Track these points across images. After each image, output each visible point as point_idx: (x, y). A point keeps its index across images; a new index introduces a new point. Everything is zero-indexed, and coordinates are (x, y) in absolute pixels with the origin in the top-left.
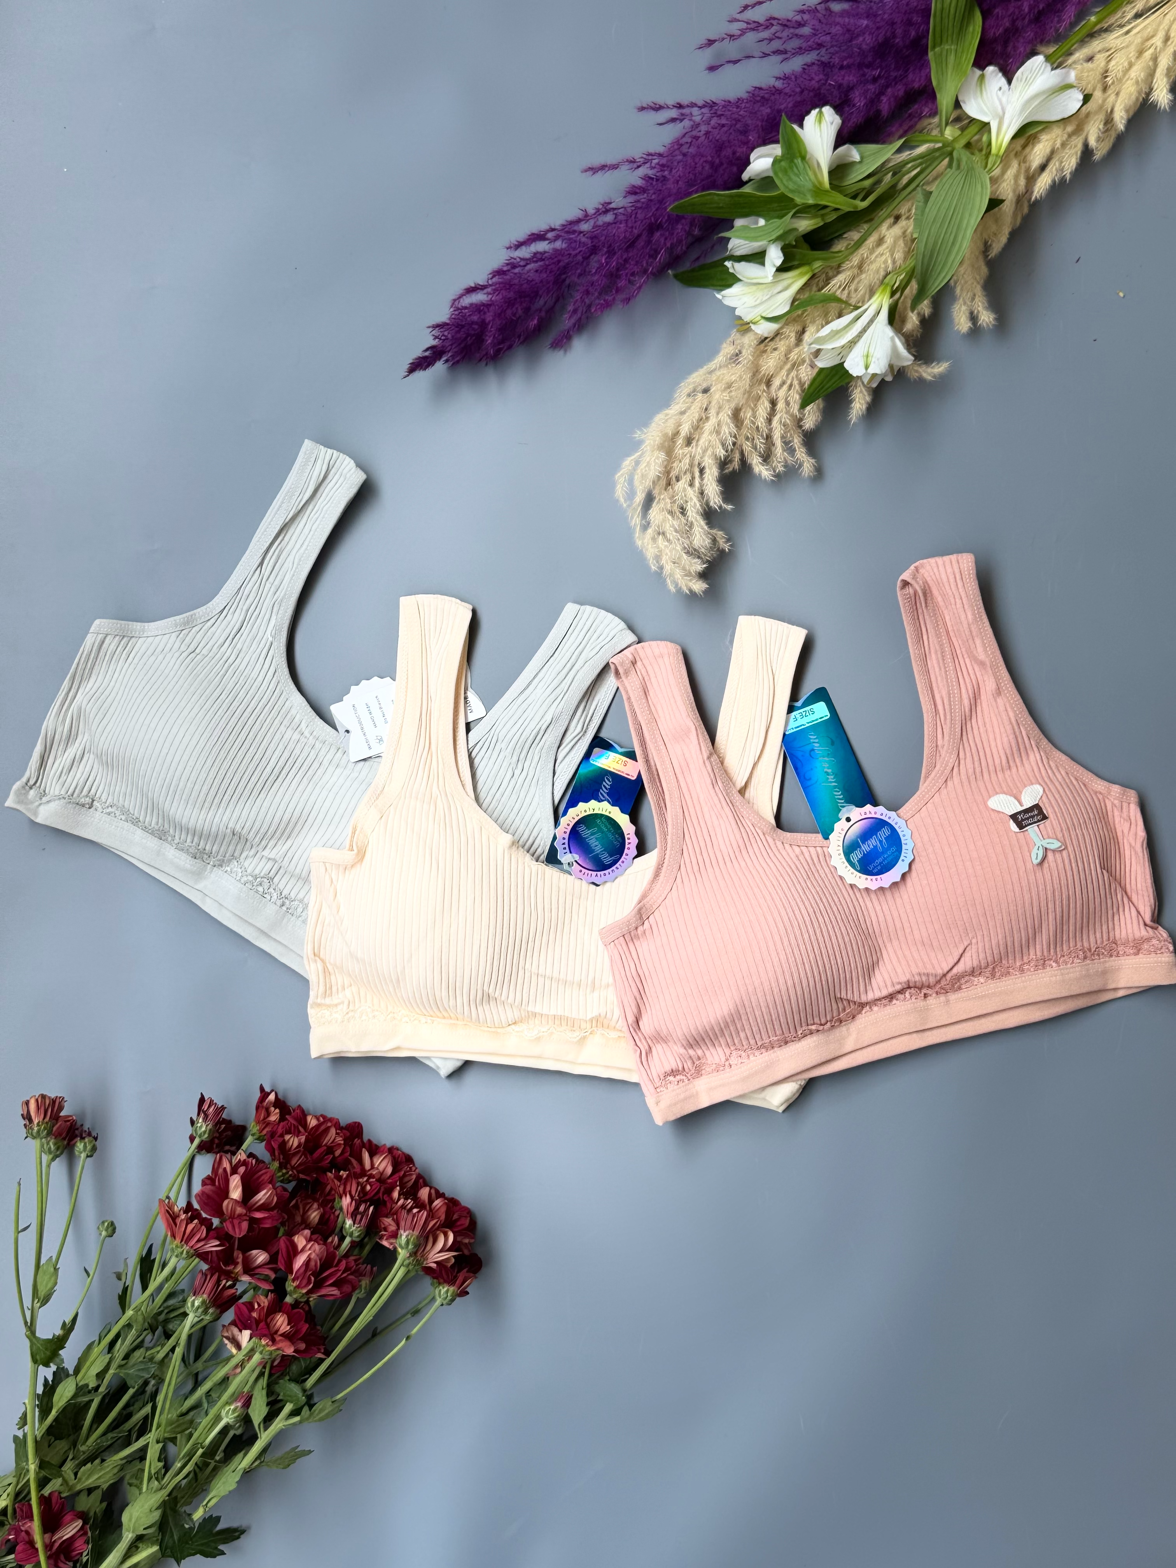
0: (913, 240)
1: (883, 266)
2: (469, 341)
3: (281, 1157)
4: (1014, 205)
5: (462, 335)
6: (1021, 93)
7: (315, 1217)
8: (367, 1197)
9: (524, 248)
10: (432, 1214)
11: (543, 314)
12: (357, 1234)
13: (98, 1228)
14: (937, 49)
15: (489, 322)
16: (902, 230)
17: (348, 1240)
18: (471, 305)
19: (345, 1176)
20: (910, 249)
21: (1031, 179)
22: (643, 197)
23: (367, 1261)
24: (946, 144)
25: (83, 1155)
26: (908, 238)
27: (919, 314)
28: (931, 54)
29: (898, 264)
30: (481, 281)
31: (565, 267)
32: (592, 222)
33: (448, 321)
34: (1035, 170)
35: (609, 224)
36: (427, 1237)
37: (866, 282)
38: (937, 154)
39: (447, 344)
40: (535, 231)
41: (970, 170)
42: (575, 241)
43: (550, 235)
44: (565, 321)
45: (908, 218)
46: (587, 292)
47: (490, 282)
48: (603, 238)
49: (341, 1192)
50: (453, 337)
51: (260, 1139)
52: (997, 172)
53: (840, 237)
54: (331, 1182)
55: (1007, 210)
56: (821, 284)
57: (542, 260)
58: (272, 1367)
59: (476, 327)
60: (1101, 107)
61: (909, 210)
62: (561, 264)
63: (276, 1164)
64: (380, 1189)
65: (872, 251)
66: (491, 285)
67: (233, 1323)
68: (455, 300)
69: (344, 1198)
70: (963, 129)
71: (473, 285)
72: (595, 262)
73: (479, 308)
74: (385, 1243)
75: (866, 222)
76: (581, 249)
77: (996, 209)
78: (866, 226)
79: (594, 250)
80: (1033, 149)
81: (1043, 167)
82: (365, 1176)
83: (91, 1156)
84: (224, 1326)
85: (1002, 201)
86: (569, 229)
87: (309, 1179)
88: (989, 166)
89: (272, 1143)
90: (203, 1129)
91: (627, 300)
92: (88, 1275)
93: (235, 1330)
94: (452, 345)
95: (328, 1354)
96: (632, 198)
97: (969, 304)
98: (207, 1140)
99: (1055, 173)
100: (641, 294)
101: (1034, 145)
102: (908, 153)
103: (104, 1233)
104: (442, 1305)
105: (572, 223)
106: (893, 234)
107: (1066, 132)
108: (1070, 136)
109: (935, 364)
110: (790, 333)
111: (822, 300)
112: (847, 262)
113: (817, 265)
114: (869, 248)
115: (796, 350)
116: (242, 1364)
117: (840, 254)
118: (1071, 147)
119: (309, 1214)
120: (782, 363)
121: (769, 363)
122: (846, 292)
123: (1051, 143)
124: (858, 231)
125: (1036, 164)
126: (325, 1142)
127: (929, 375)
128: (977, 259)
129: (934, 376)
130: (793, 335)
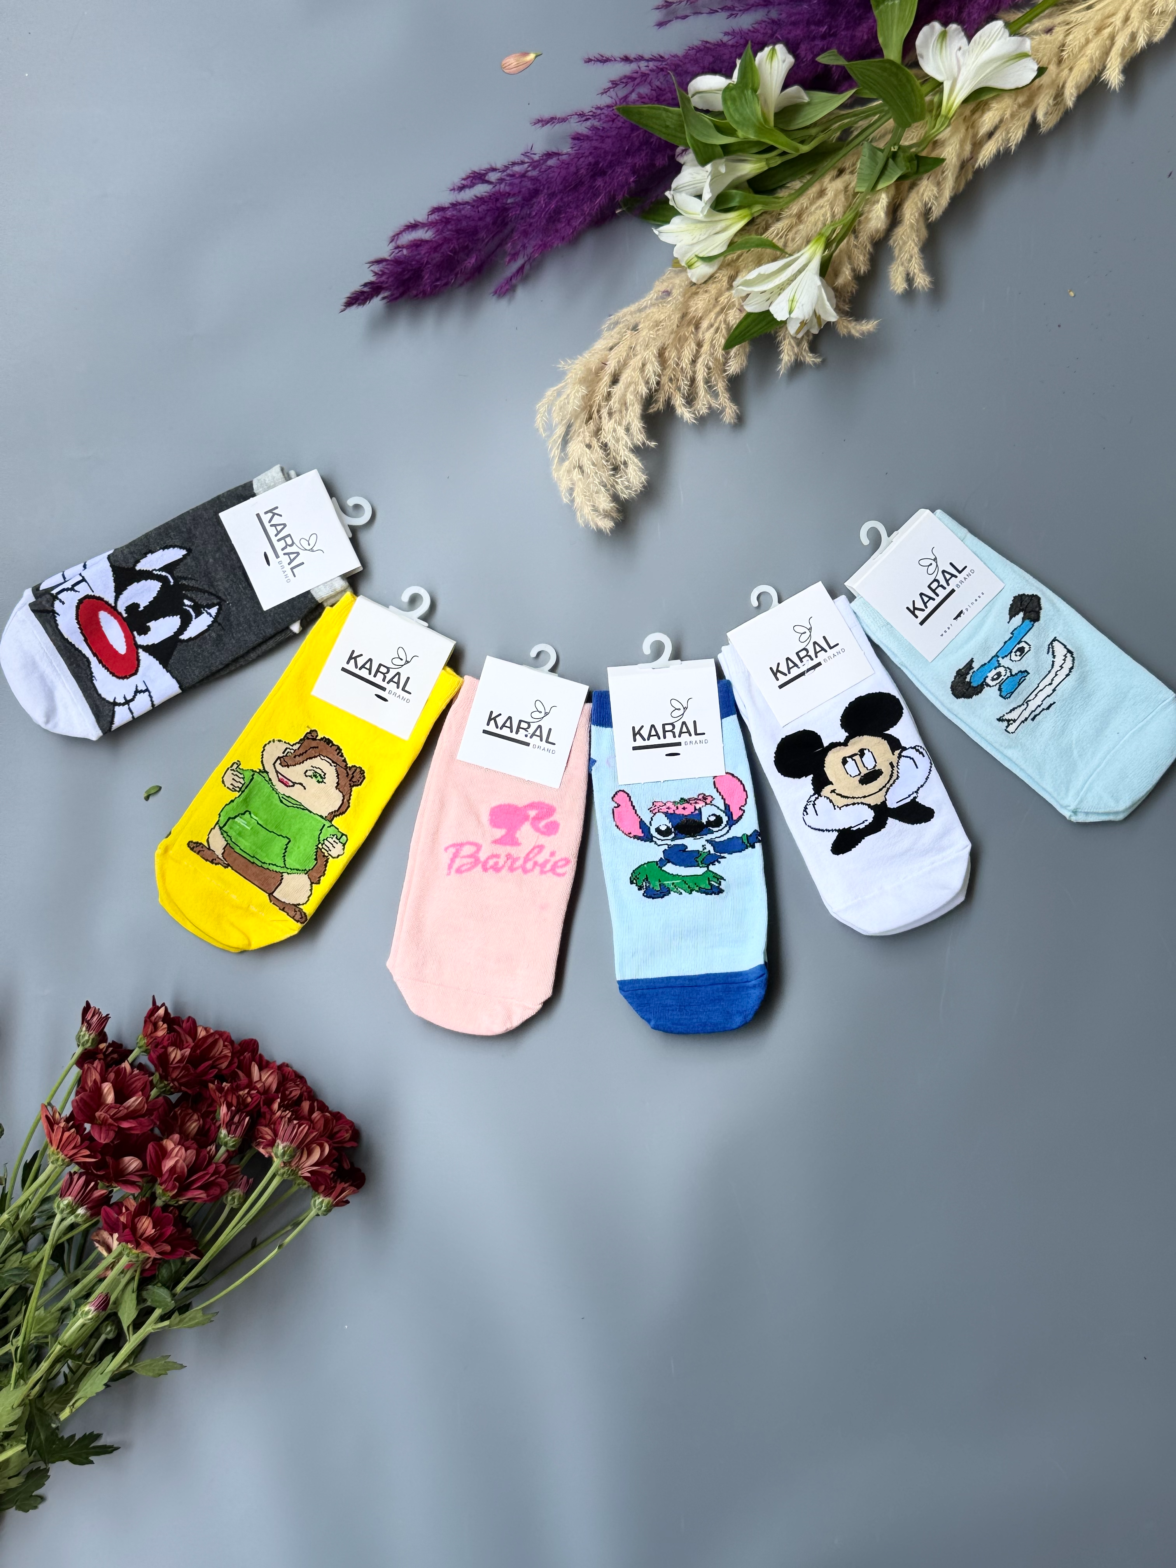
0: (855, 195)
1: (822, 219)
3: (163, 1068)
4: (957, 170)
6: (977, 55)
7: (193, 1127)
8: (248, 1109)
9: (466, 189)
10: (311, 1127)
12: (232, 1144)
16: (845, 184)
17: (223, 1150)
19: (226, 1088)
20: (850, 203)
21: (977, 145)
22: (586, 144)
23: (244, 1172)
26: (850, 192)
27: (853, 270)
29: (837, 217)
30: (422, 218)
34: (982, 137)
36: (302, 1150)
37: (805, 232)
43: (492, 177)
45: (852, 173)
47: (430, 220)
49: (220, 1102)
51: (146, 1051)
52: (943, 135)
53: (782, 186)
54: (212, 1093)
55: (949, 172)
56: (760, 230)
58: (142, 1272)
60: (1053, 81)
61: (854, 164)
63: (158, 1075)
64: (261, 1100)
65: (812, 203)
66: (430, 223)
67: (104, 1226)
68: (394, 237)
69: (221, 1109)
74: (261, 1151)
75: (810, 173)
78: (808, 177)
80: (981, 116)
81: (989, 135)
84: (98, 1231)
85: (945, 163)
87: (190, 1091)
88: (937, 127)
89: (156, 1054)
90: (86, 1038)
93: (107, 1234)
97: (907, 265)
98: (90, 1049)
99: (1000, 142)
101: (983, 113)
104: (317, 1215)
106: (835, 187)
107: (1016, 102)
108: (1020, 106)
109: (864, 322)
110: (723, 277)
111: (757, 246)
112: (786, 210)
113: (757, 209)
114: (809, 199)
115: (727, 294)
116: (112, 1266)
117: (781, 200)
118: (1019, 119)
119: (189, 1124)
120: (711, 306)
121: (699, 304)
122: (783, 240)
123: (1001, 112)
124: (801, 182)
125: (984, 130)
126: (212, 1054)
127: (858, 331)
128: (917, 221)
129: (863, 334)
130: (725, 279)
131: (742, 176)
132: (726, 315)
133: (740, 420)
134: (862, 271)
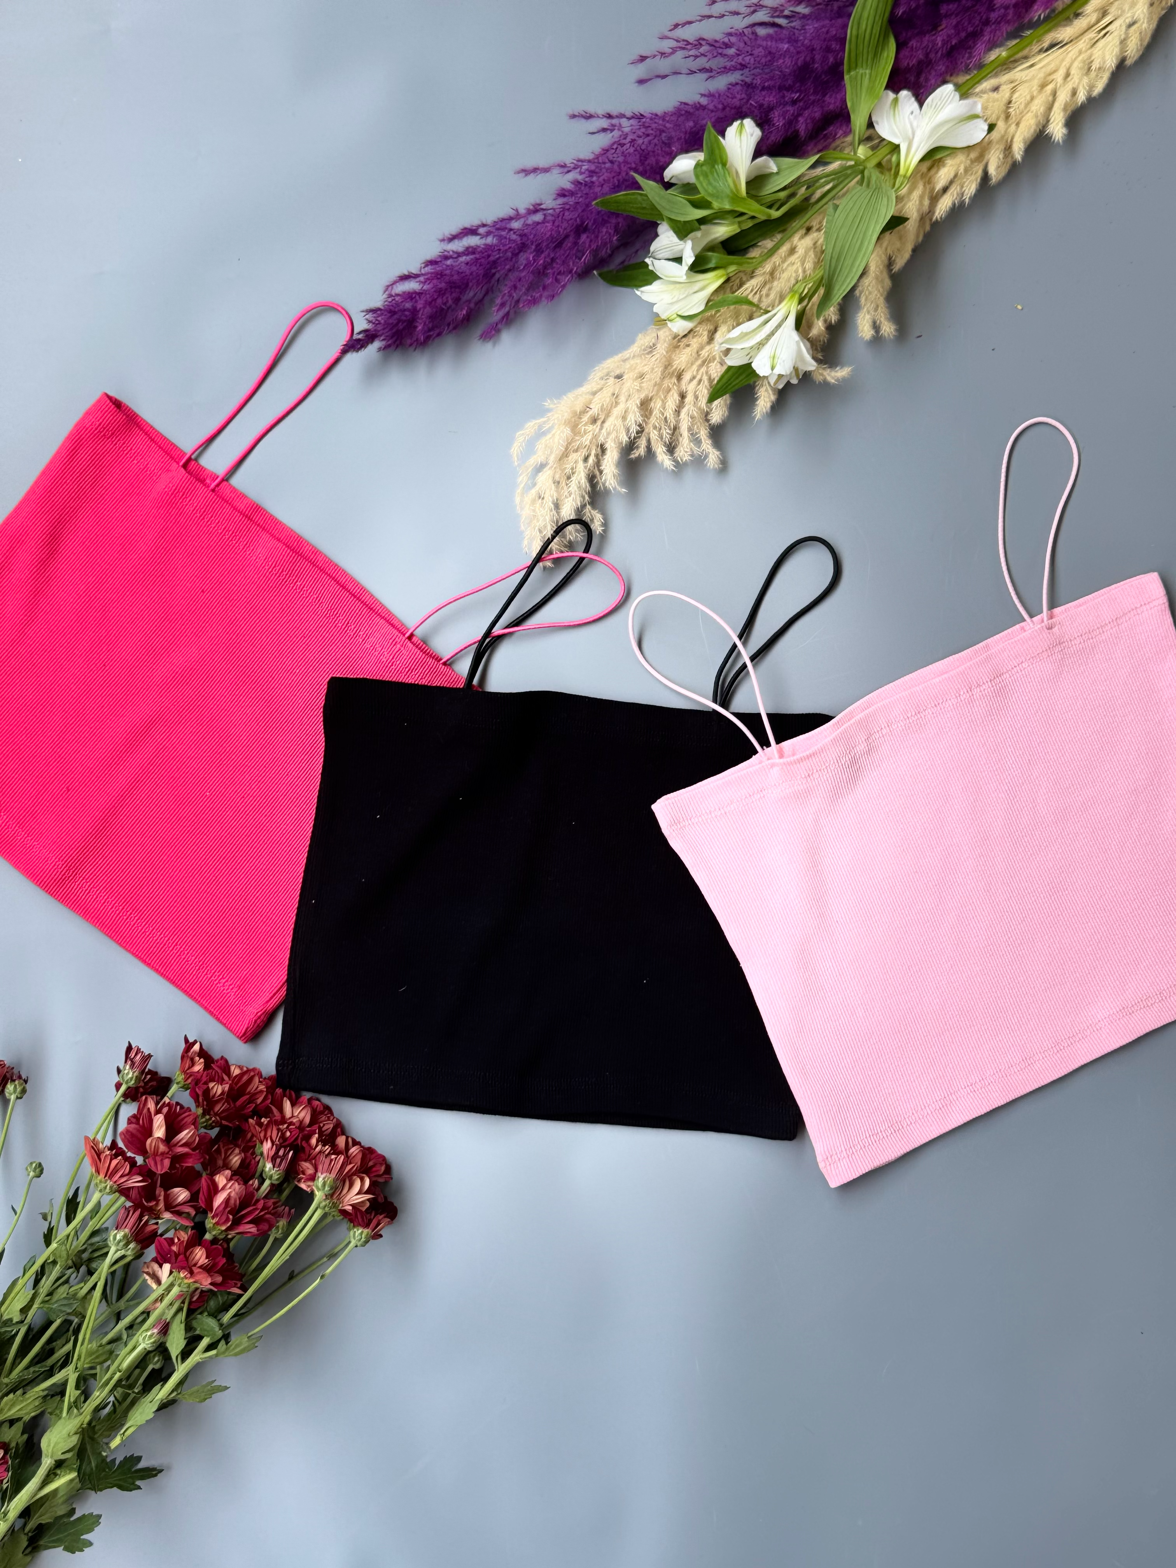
0: (823, 252)
1: (794, 275)
2: (401, 327)
3: (205, 1103)
4: (917, 224)
5: (393, 321)
6: (930, 118)
7: (236, 1161)
8: (287, 1143)
9: (456, 241)
10: (348, 1160)
11: (472, 305)
12: (276, 1177)
13: (27, 1169)
14: (852, 73)
15: (420, 309)
16: (814, 241)
17: (267, 1183)
18: (404, 293)
19: (265, 1123)
20: (819, 259)
21: (934, 199)
22: (571, 200)
23: (285, 1204)
24: (858, 163)
25: (13, 1097)
26: (818, 249)
27: (825, 321)
28: (846, 77)
29: (808, 272)
30: (415, 271)
31: (495, 262)
32: (522, 221)
33: (382, 308)
34: (938, 191)
35: (538, 223)
36: (344, 1180)
37: (778, 289)
38: (849, 172)
39: (379, 328)
40: (467, 225)
41: (878, 188)
42: (506, 238)
43: (482, 230)
44: (494, 315)
45: (819, 230)
46: (515, 287)
47: (423, 271)
48: (532, 236)
49: (262, 1138)
50: (385, 321)
51: (184, 1087)
52: (904, 191)
53: (754, 245)
54: (252, 1128)
55: (911, 229)
56: (735, 287)
57: (473, 253)
58: (190, 1303)
59: (407, 313)
60: (1003, 137)
61: (820, 223)
62: (492, 258)
63: (200, 1111)
64: (298, 1136)
65: (784, 260)
66: (423, 275)
67: (155, 1260)
68: (388, 286)
69: (265, 1143)
70: (873, 148)
71: (406, 273)
72: (523, 258)
73: (411, 296)
74: (303, 1186)
75: (779, 232)
76: (510, 245)
77: (901, 227)
78: (779, 236)
79: (523, 247)
80: (937, 172)
81: (945, 190)
82: (285, 1123)
83: (21, 1098)
84: (145, 1263)
85: (906, 219)
86: (500, 226)
87: (230, 1125)
88: (897, 186)
89: (197, 1090)
90: (130, 1076)
91: (552, 297)
92: (16, 1213)
93: (156, 1266)
94: (384, 329)
95: (245, 1290)
96: (561, 201)
97: (873, 313)
98: (134, 1086)
99: (955, 196)
100: (565, 292)
101: (938, 169)
102: (821, 169)
103: (32, 1174)
104: (356, 1246)
105: (503, 220)
106: (804, 245)
107: (969, 158)
108: (972, 162)
109: (838, 368)
110: (703, 332)
111: (735, 303)
112: (760, 269)
113: (732, 269)
114: (781, 258)
115: (708, 348)
116: (161, 1298)
117: (754, 260)
118: (972, 174)
119: (231, 1157)
120: (693, 359)
121: (682, 359)
122: (757, 296)
123: (955, 169)
124: (772, 241)
125: (939, 186)
126: (248, 1090)
127: (833, 378)
128: (881, 272)
129: (837, 380)
130: (706, 333)
131: (716, 239)
132: (708, 368)
133: (724, 466)
134: (833, 321)
